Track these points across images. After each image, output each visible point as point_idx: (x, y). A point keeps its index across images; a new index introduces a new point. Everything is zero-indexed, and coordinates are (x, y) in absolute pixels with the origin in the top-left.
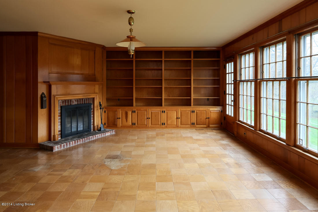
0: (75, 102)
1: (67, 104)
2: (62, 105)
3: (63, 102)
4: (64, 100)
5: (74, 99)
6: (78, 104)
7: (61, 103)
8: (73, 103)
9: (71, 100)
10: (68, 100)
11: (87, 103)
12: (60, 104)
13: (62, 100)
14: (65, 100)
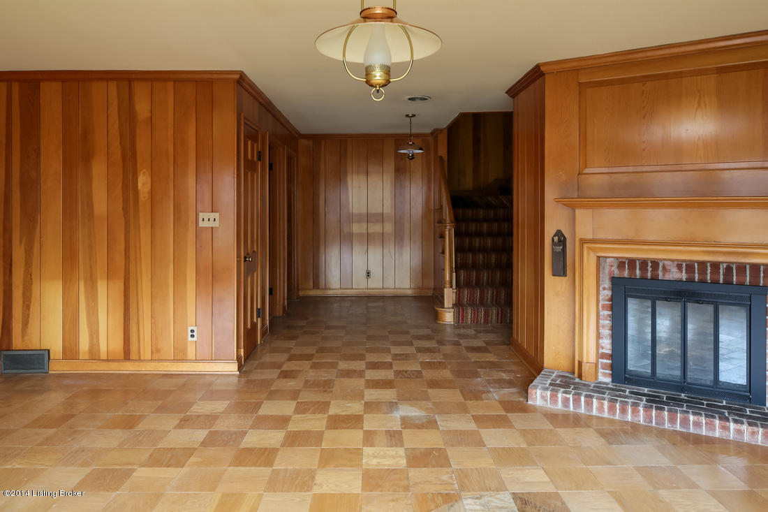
0: (675, 270)
1: (638, 272)
2: (617, 273)
3: (621, 265)
4: (627, 258)
5: (673, 261)
6: (690, 280)
7: (612, 266)
8: (664, 275)
9: (655, 264)
10: (644, 263)
11: (741, 284)
12: (610, 272)
13: (617, 258)
14: (632, 262)
